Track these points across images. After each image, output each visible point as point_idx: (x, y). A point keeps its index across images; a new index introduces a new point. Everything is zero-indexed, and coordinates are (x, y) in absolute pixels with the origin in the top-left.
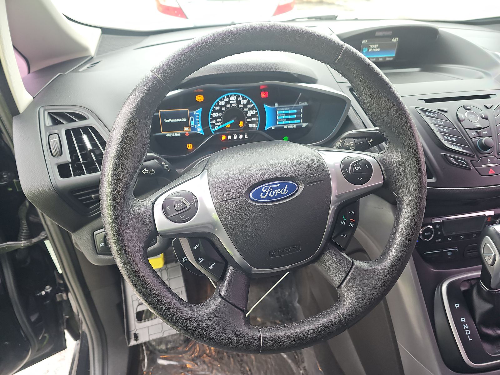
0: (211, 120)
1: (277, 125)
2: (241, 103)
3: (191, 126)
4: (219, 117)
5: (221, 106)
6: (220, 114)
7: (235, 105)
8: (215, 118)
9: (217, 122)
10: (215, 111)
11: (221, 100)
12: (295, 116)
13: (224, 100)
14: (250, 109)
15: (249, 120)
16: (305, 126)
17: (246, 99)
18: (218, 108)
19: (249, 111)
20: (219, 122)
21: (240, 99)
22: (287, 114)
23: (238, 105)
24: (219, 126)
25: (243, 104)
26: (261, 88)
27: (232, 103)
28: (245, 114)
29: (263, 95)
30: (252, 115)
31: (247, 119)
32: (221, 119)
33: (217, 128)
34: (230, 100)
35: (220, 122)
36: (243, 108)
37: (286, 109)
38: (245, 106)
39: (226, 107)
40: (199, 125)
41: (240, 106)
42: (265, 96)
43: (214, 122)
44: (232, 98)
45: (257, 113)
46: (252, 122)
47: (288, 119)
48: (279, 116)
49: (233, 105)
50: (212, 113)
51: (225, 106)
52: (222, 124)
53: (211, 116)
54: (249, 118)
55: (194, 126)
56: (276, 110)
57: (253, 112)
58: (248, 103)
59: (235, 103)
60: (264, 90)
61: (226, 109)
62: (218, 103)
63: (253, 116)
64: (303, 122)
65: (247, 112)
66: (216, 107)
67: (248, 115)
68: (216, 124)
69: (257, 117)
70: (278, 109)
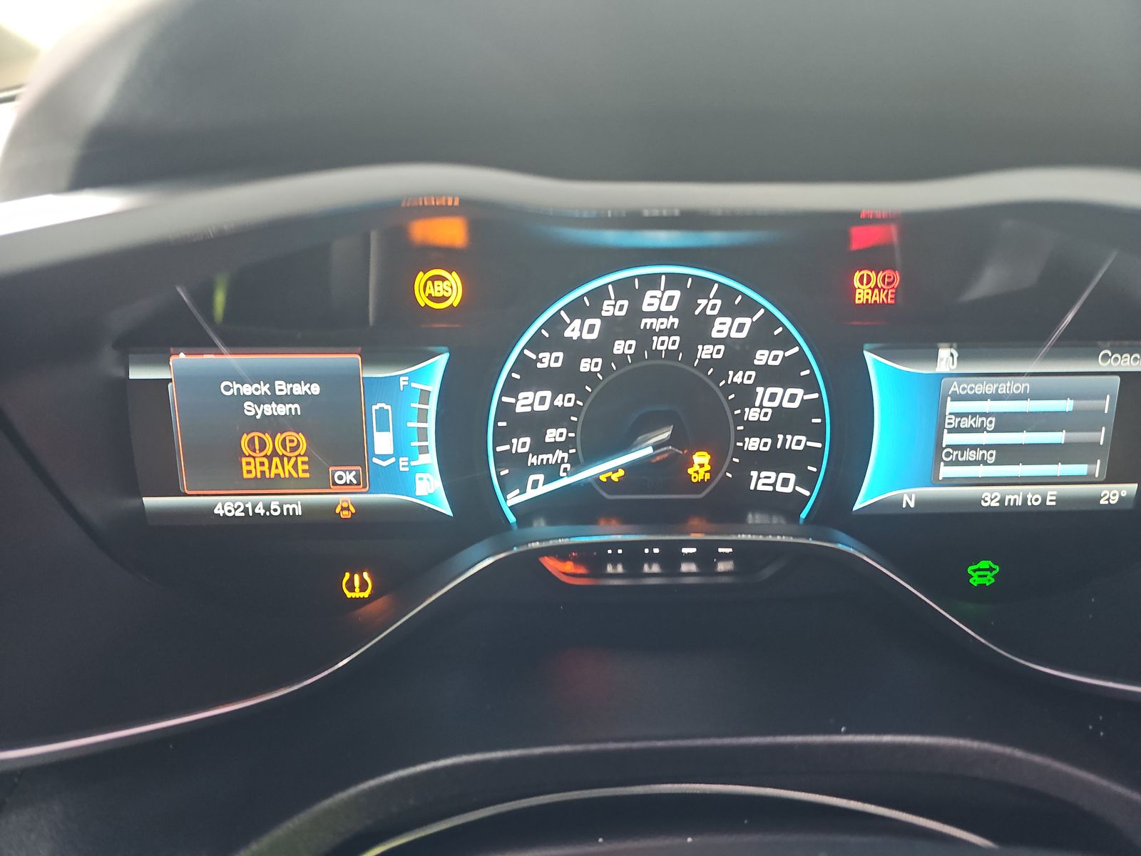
0: (501, 437)
1: (937, 482)
2: (715, 335)
3: (375, 460)
4: (556, 417)
5: (578, 349)
6: (566, 400)
7: (669, 344)
8: (534, 424)
9: (540, 446)
10: (529, 376)
11: (576, 310)
12: (1058, 437)
13: (595, 311)
14: (768, 376)
15: (753, 444)
16: (1114, 501)
17: (749, 307)
18: (550, 360)
19: (760, 390)
20: (552, 448)
21: (709, 305)
22: (1006, 422)
23: (688, 348)
24: (552, 472)
25: (726, 341)
26: (860, 238)
27: (652, 332)
28: (734, 405)
29: (864, 292)
30: (778, 411)
31: (741, 437)
32: (571, 427)
33: (538, 487)
34: (636, 313)
35: (563, 446)
36: (722, 367)
37: (1005, 386)
38: (739, 354)
39: (608, 356)
40: (423, 459)
41: (705, 352)
42: (878, 298)
43: (521, 444)
44: (651, 301)
45: (812, 408)
46: (777, 460)
47: (1007, 454)
48: (958, 430)
49: (657, 343)
50: (512, 388)
51: (600, 348)
52: (577, 463)
53: (505, 411)
54: (757, 429)
55: (393, 460)
56: (937, 390)
57: (791, 397)
58: (764, 334)
59: (669, 332)
60: (875, 259)
61: (606, 370)
62: (556, 324)
63: (783, 421)
64: (1112, 477)
65: (746, 396)
66: (541, 355)
67: (752, 415)
68: (532, 460)
69: (816, 433)
70: (955, 387)
